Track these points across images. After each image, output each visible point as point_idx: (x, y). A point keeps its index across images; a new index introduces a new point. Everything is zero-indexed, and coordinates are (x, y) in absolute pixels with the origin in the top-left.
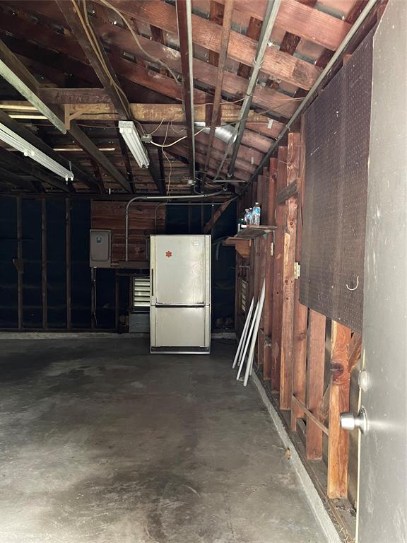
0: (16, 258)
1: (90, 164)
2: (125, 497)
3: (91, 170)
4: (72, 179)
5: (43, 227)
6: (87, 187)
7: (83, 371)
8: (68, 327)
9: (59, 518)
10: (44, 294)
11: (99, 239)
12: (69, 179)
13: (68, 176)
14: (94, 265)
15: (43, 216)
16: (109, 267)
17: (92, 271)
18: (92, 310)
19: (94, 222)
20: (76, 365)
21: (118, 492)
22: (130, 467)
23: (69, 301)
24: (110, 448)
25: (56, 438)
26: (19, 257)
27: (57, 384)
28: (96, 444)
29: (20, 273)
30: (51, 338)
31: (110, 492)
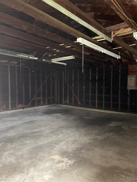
0: (103, 86)
1: (128, 52)
2: (128, 178)
3: (129, 54)
4: (120, 58)
5: (111, 76)
6: (127, 60)
7: (122, 126)
8: (119, 110)
9: (102, 176)
10: (111, 98)
11: (131, 79)
12: (119, 58)
13: (118, 57)
14: (129, 88)
15: (112, 72)
16: (135, 89)
17: (128, 90)
18: (128, 105)
19: (130, 73)
20: (120, 124)
21: (125, 175)
22: (132, 167)
23: (119, 101)
24: (126, 157)
25: (107, 148)
26: (104, 86)
27: (111, 129)
28: (121, 154)
29: (104, 91)
30: (113, 113)
31: (122, 174)
